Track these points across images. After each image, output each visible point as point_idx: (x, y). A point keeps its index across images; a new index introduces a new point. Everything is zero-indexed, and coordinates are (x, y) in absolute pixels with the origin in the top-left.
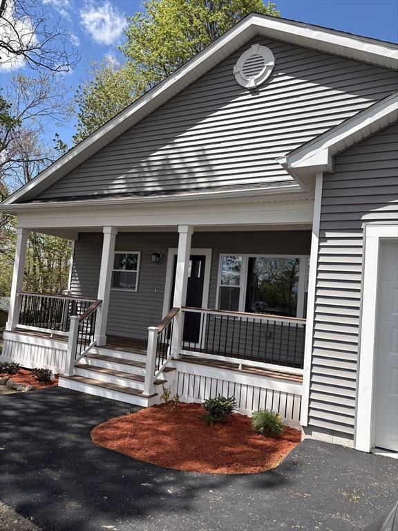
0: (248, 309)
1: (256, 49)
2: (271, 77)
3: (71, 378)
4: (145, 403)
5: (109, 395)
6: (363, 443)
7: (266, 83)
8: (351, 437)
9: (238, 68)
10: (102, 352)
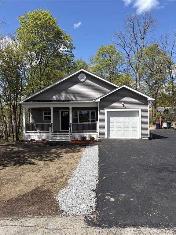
0: (80, 122)
1: (82, 74)
2: (86, 80)
3: (51, 139)
4: (70, 140)
5: (61, 140)
6: (106, 138)
7: (85, 81)
8: (105, 137)
9: (79, 77)
10: (54, 134)
